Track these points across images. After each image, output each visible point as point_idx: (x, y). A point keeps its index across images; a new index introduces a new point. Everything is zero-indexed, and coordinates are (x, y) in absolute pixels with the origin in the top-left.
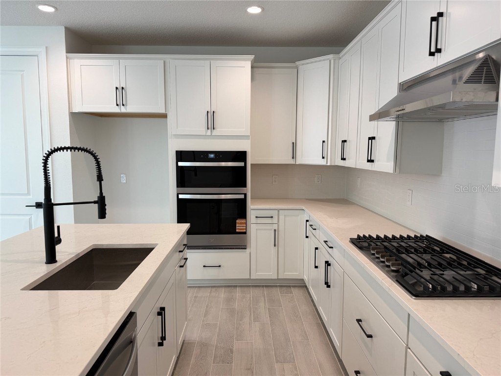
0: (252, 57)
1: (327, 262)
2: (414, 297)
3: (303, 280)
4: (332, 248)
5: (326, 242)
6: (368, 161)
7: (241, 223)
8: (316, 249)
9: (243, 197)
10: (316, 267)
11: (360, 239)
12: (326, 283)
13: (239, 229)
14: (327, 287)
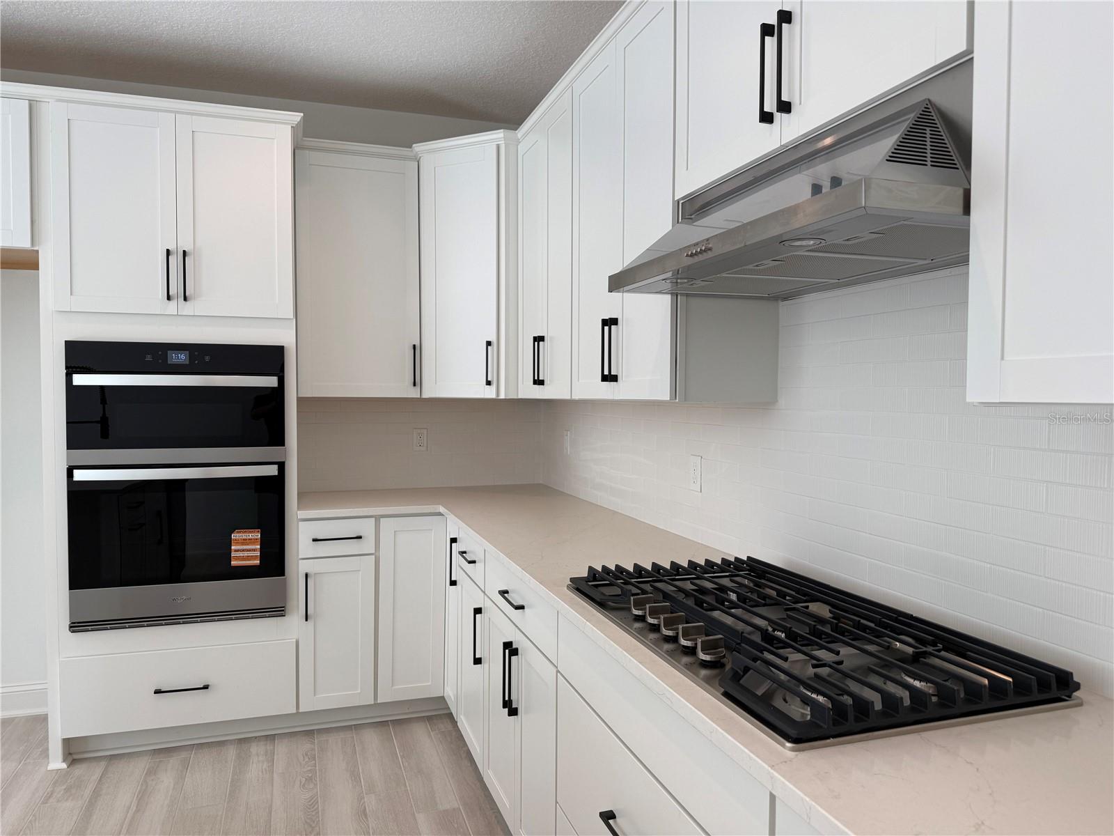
0: (297, 117)
1: (507, 645)
2: (788, 745)
3: (442, 699)
4: (522, 607)
5: (503, 593)
6: (605, 378)
7: (245, 542)
8: (478, 611)
9: (276, 473)
10: (477, 661)
11: (595, 579)
12: (507, 704)
13: (237, 558)
14: (510, 715)
